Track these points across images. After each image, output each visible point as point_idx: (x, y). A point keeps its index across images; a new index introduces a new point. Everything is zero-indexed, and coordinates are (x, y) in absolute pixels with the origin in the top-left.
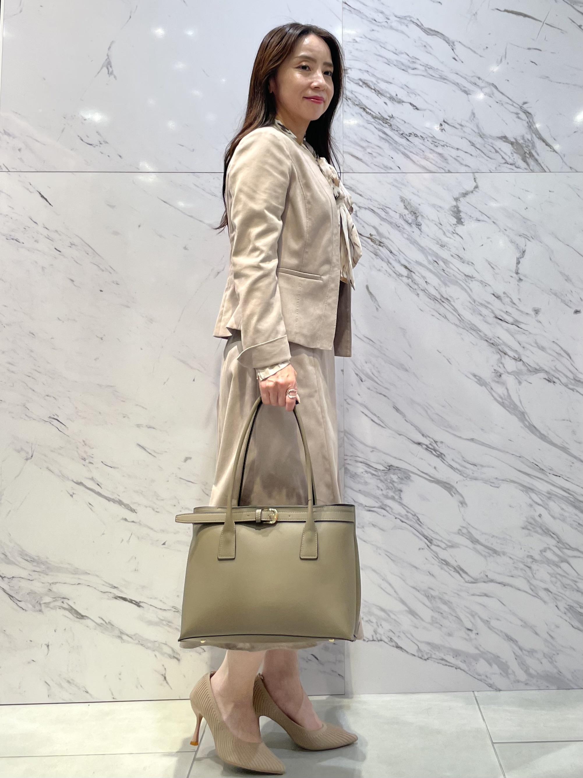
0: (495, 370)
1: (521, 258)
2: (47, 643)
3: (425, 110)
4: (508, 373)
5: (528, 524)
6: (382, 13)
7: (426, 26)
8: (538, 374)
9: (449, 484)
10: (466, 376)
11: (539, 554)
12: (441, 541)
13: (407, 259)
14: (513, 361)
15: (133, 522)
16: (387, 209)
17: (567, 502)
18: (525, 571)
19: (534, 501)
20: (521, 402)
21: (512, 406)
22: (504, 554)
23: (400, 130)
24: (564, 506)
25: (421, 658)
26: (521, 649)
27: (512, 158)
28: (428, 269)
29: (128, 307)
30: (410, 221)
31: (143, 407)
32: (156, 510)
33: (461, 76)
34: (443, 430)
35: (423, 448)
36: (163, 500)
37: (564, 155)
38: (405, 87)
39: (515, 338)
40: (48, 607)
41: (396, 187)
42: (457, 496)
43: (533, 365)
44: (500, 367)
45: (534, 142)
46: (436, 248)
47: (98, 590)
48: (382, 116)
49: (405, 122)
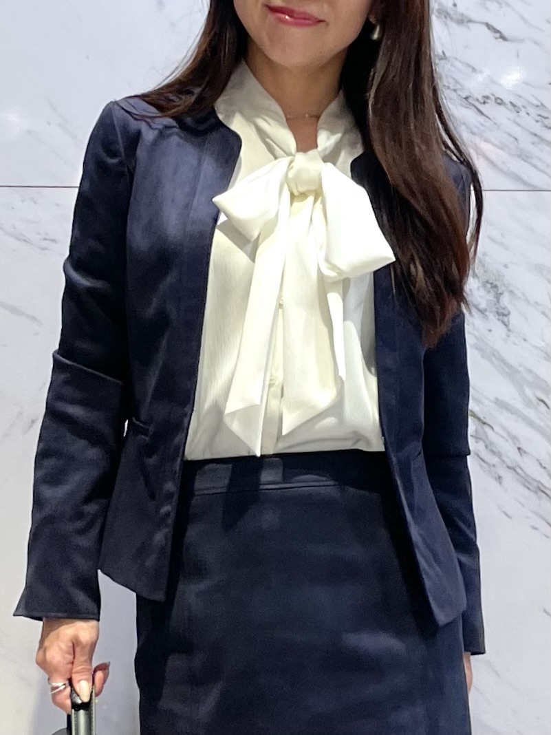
3: (522, 41)
23: (463, 89)
28: (523, 419)
30: (483, 305)
49: (474, 70)
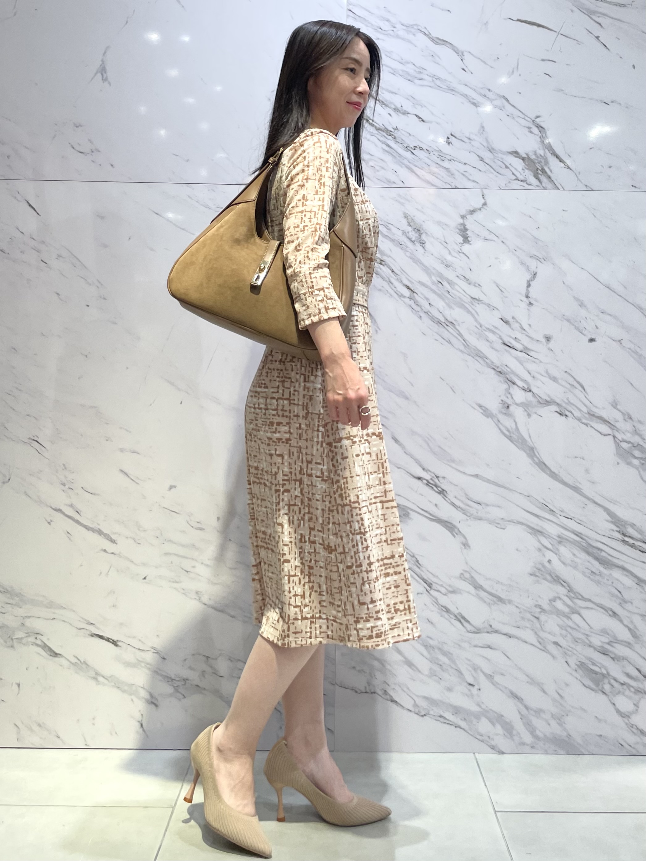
0: (502, 401)
1: (532, 280)
2: (18, 682)
3: (431, 122)
4: (516, 404)
5: (535, 569)
6: (388, 20)
7: (434, 35)
8: (550, 407)
9: (451, 523)
10: (471, 406)
11: (548, 604)
12: (442, 586)
13: (409, 278)
14: (522, 391)
15: (113, 553)
16: (390, 226)
17: (579, 547)
18: (532, 622)
19: (543, 545)
20: (530, 437)
21: (520, 441)
22: (510, 602)
23: (405, 143)
24: (576, 552)
25: (417, 714)
26: (527, 708)
27: (524, 174)
28: (431, 290)
29: (115, 323)
30: (413, 239)
31: (127, 431)
32: (138, 541)
33: (469, 87)
34: (447, 464)
35: (424, 484)
36: (144, 531)
37: (579, 173)
38: (411, 99)
39: (524, 367)
40: (20, 643)
41: (400, 202)
42: (459, 538)
43: (545, 397)
44: (507, 397)
45: (547, 158)
46: (441, 268)
47: (73, 626)
48: (386, 128)
49: (410, 134)
